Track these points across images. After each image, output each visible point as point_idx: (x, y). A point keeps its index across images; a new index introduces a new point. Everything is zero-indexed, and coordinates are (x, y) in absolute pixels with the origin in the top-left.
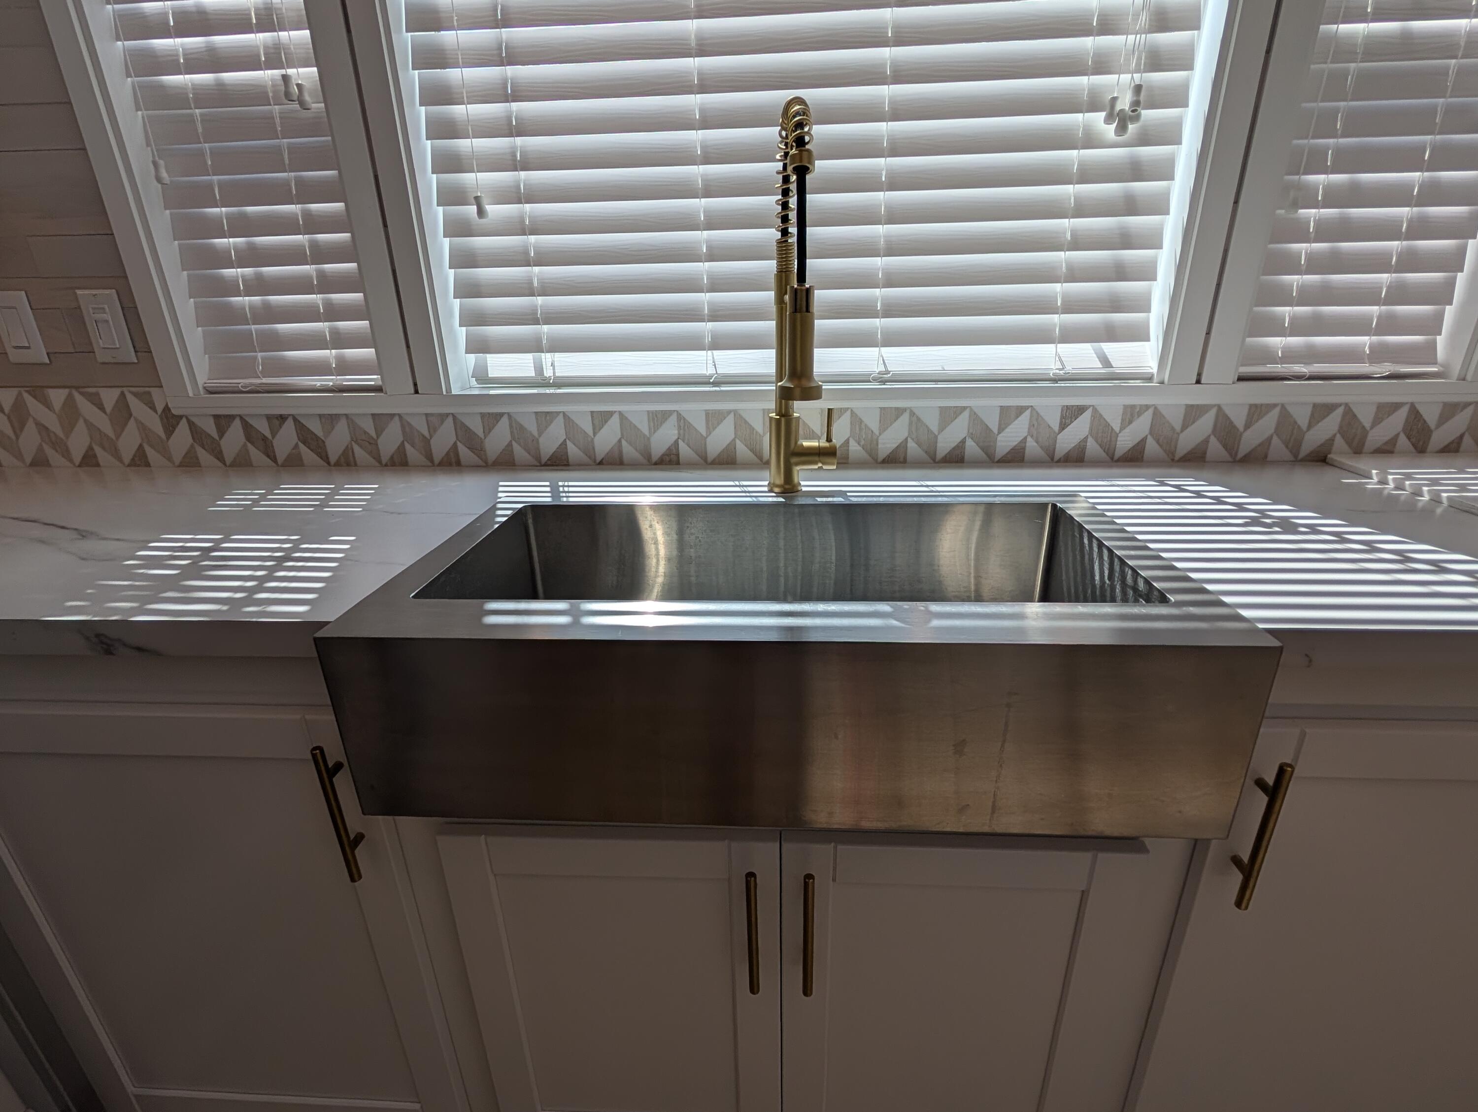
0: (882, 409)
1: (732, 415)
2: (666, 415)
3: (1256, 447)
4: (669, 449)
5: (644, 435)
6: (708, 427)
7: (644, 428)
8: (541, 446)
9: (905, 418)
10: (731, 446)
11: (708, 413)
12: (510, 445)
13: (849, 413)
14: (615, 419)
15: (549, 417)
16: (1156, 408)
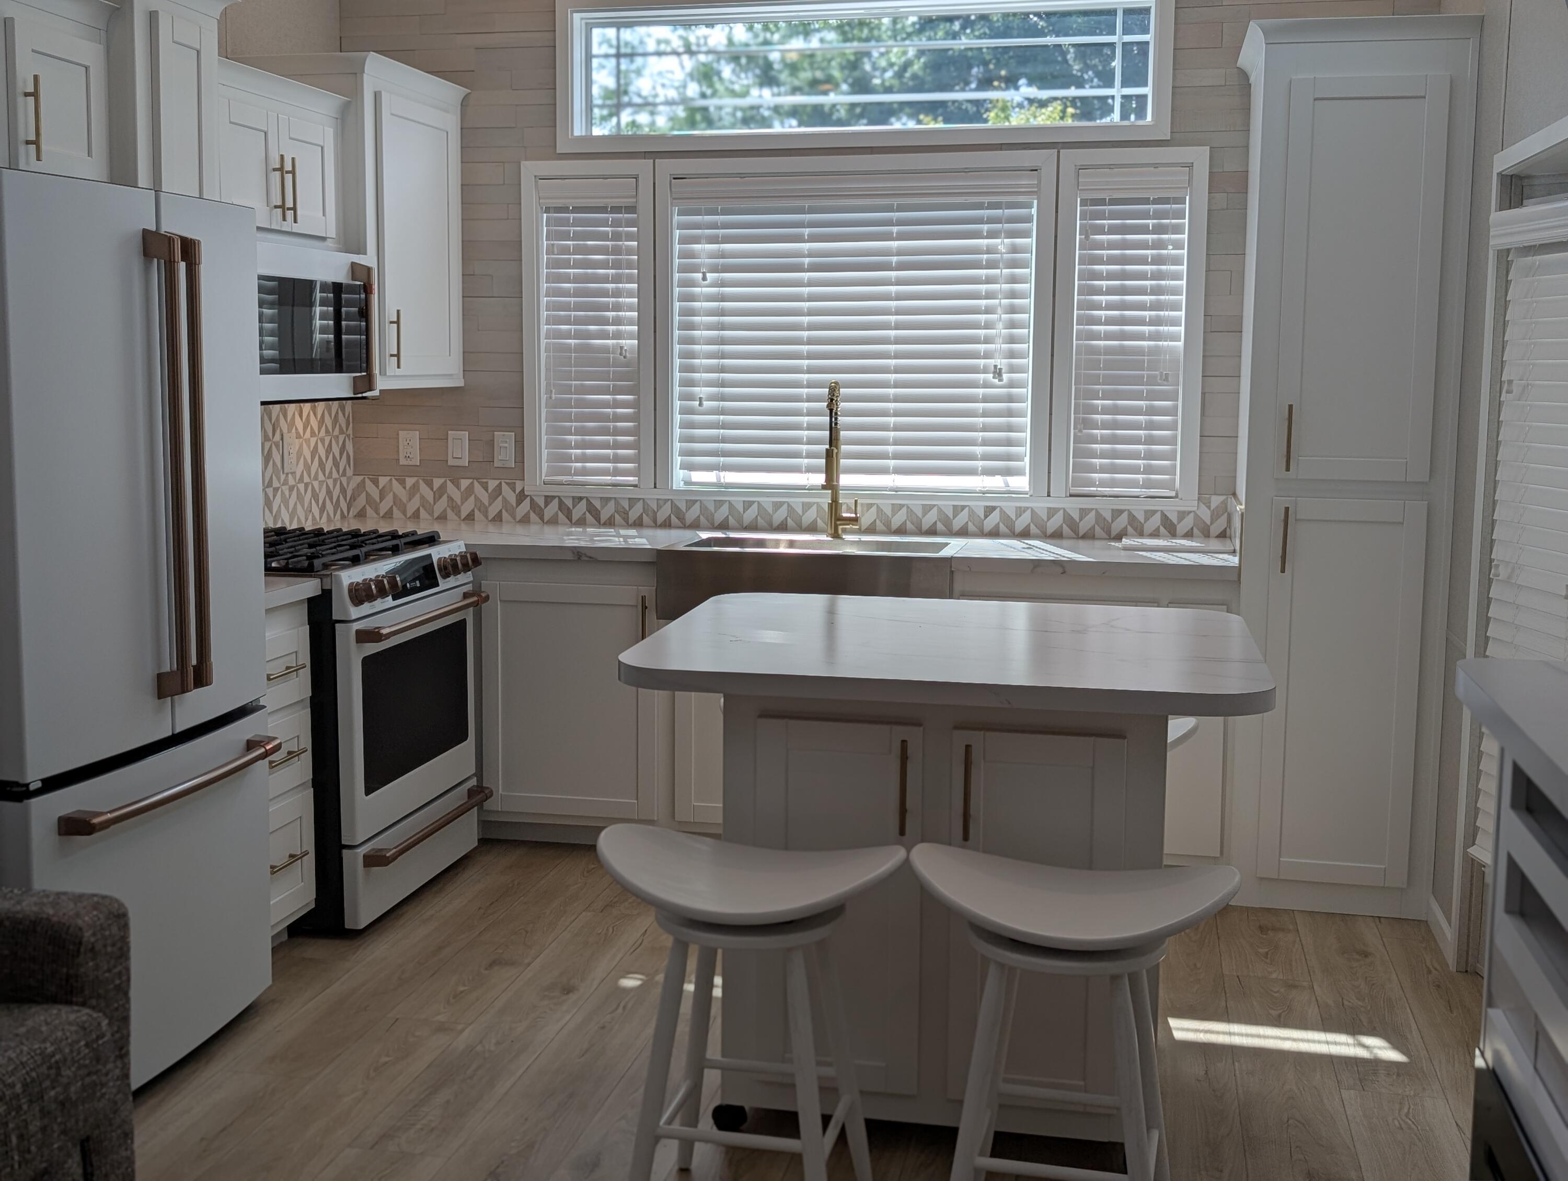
0: (893, 504)
1: (816, 505)
2: (782, 504)
3: (1087, 531)
4: (782, 522)
5: (770, 514)
6: (803, 511)
7: (770, 510)
8: (715, 518)
9: (904, 510)
10: (815, 521)
11: (803, 503)
12: (699, 516)
13: (876, 505)
14: (755, 505)
15: (721, 503)
16: (1032, 509)
